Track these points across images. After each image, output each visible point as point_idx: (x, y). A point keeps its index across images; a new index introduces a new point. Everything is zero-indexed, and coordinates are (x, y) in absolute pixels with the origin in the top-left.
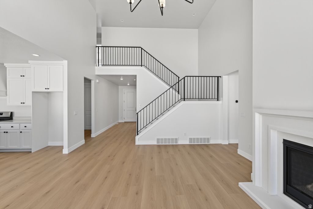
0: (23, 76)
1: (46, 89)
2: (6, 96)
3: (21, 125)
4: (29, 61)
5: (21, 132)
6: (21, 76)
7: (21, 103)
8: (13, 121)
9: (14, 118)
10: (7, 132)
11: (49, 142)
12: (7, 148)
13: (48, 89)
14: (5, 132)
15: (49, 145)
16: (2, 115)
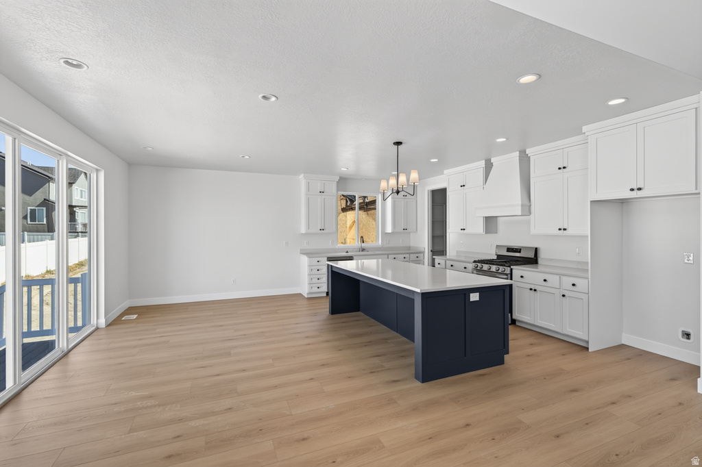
0: (564, 168)
1: (632, 190)
2: (528, 214)
3: (564, 278)
4: (585, 129)
5: (564, 296)
6: (560, 169)
7: (560, 229)
8: (539, 266)
9: (540, 261)
10: (535, 290)
11: (623, 334)
12: (536, 324)
13: (639, 189)
14: (531, 289)
15: (624, 342)
16: (520, 252)
